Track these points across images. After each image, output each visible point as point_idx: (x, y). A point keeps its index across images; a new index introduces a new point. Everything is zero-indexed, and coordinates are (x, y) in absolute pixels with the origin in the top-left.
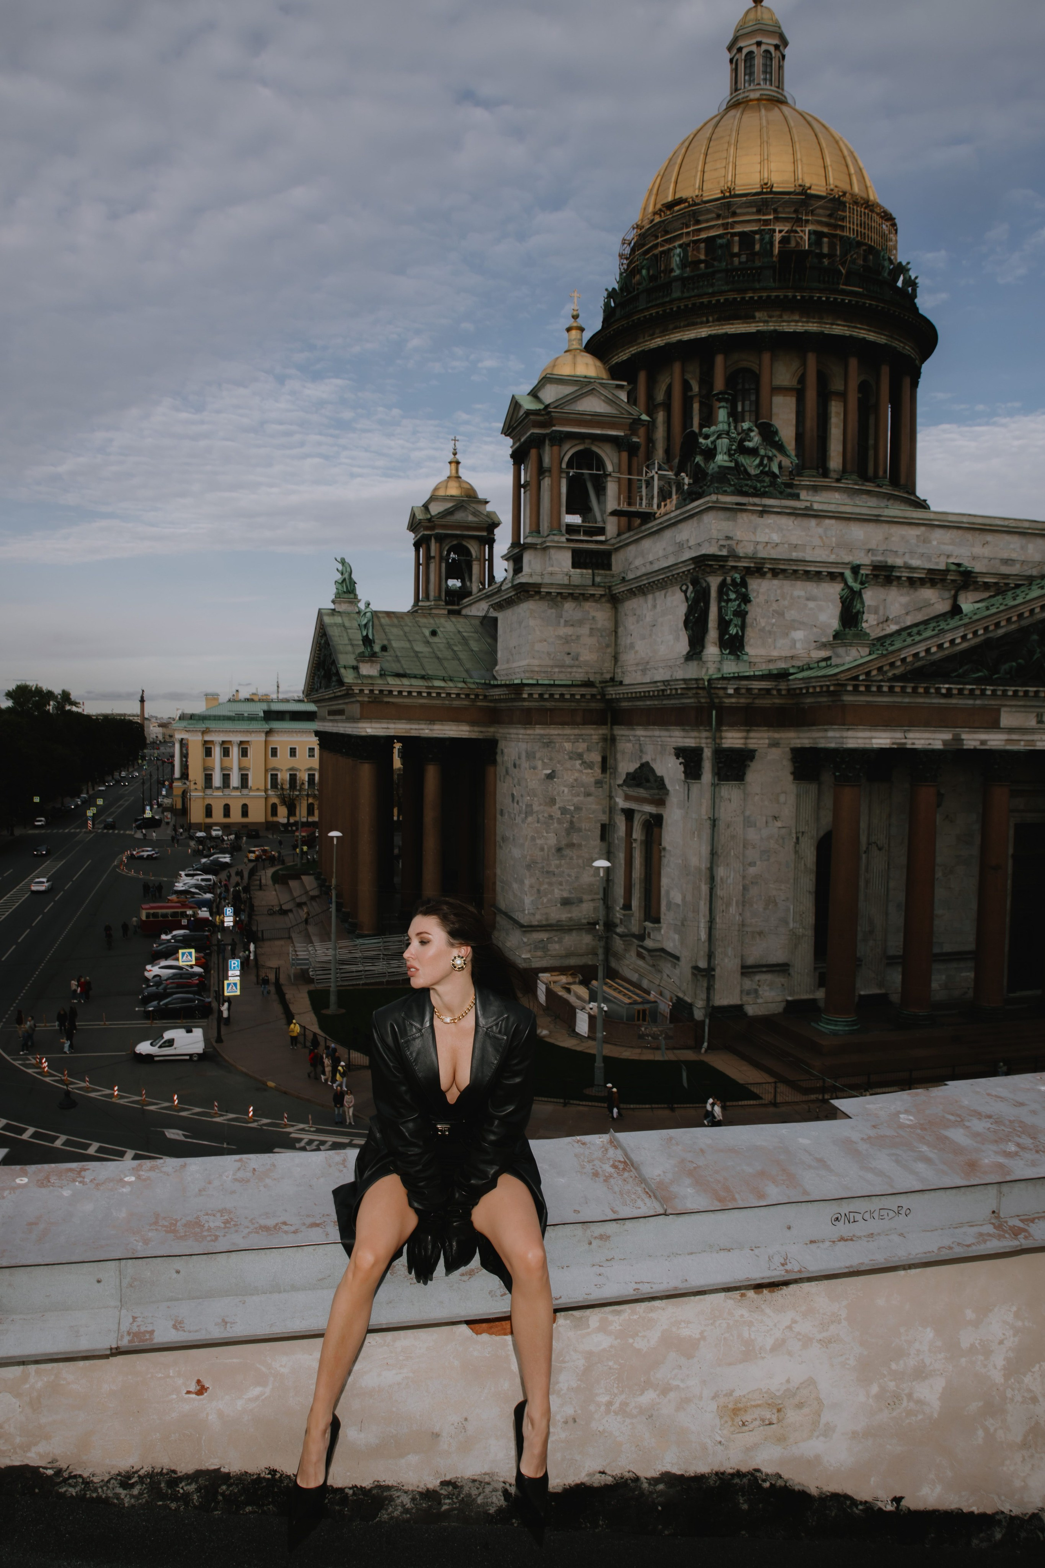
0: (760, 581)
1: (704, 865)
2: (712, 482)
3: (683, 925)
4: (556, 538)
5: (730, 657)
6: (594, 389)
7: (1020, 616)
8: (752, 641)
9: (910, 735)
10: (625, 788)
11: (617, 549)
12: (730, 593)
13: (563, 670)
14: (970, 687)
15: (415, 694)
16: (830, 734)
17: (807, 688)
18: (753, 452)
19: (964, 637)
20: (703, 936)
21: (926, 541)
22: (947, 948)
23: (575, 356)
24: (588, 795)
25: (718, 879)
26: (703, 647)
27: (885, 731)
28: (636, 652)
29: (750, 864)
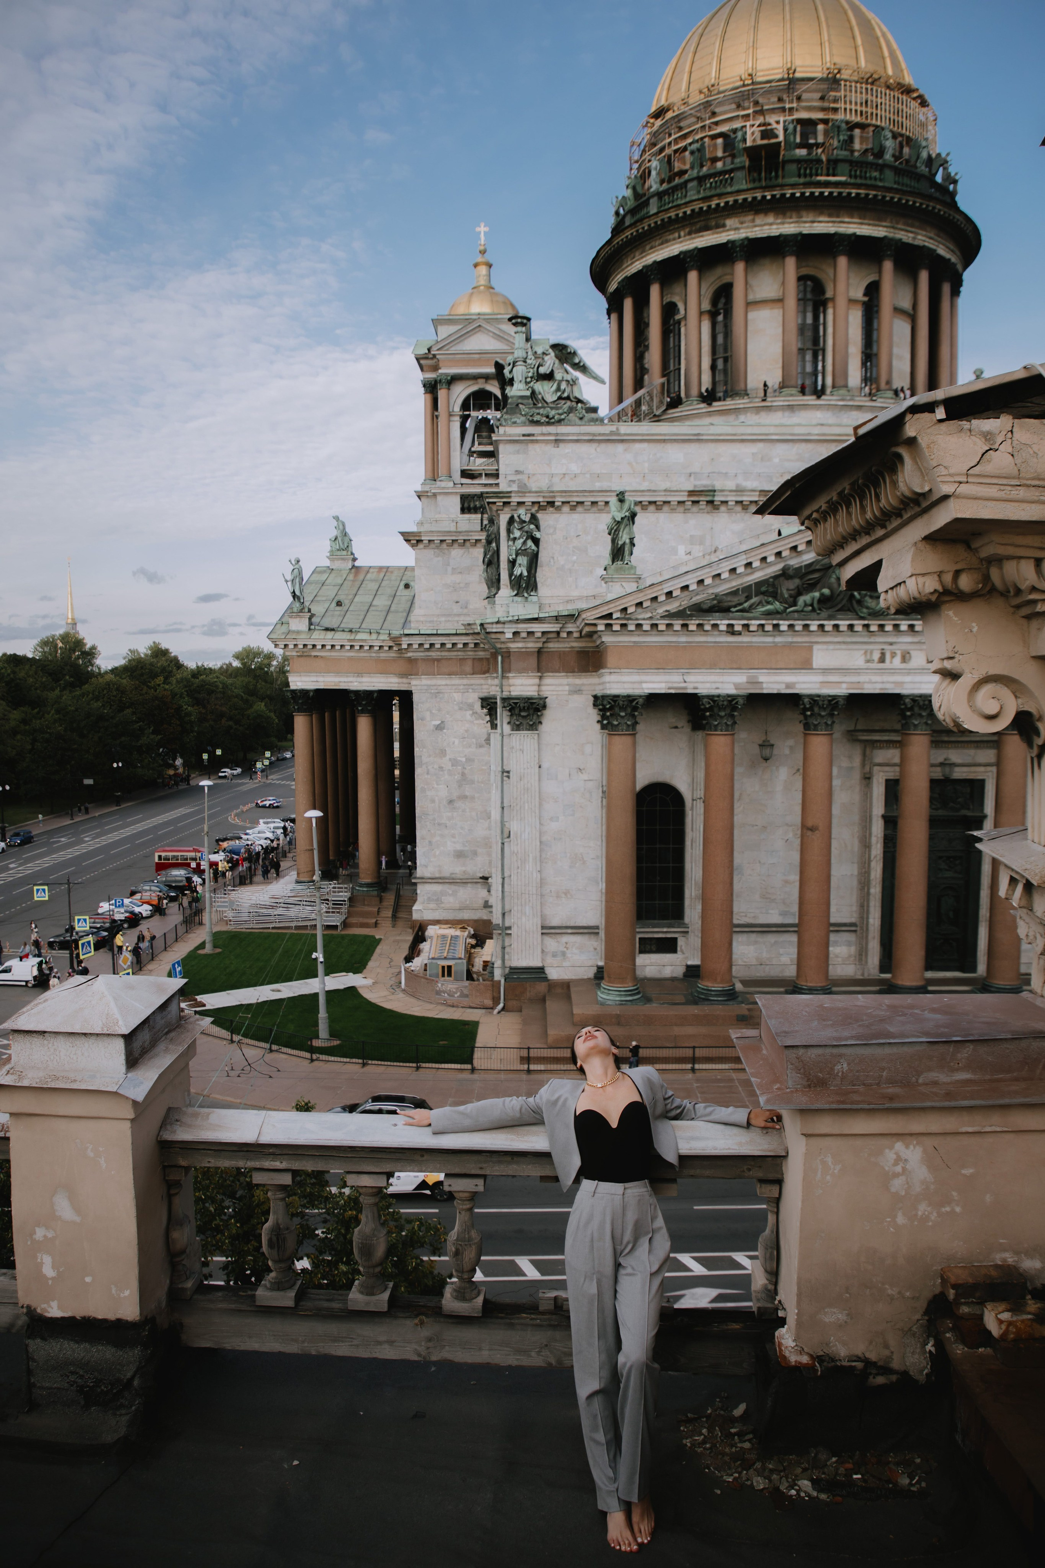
0: (557, 515)
4: (443, 484)
5: (519, 598)
6: (480, 326)
9: (690, 678)
12: (516, 531)
14: (759, 622)
15: (338, 647)
18: (549, 377)
29: (551, 819)
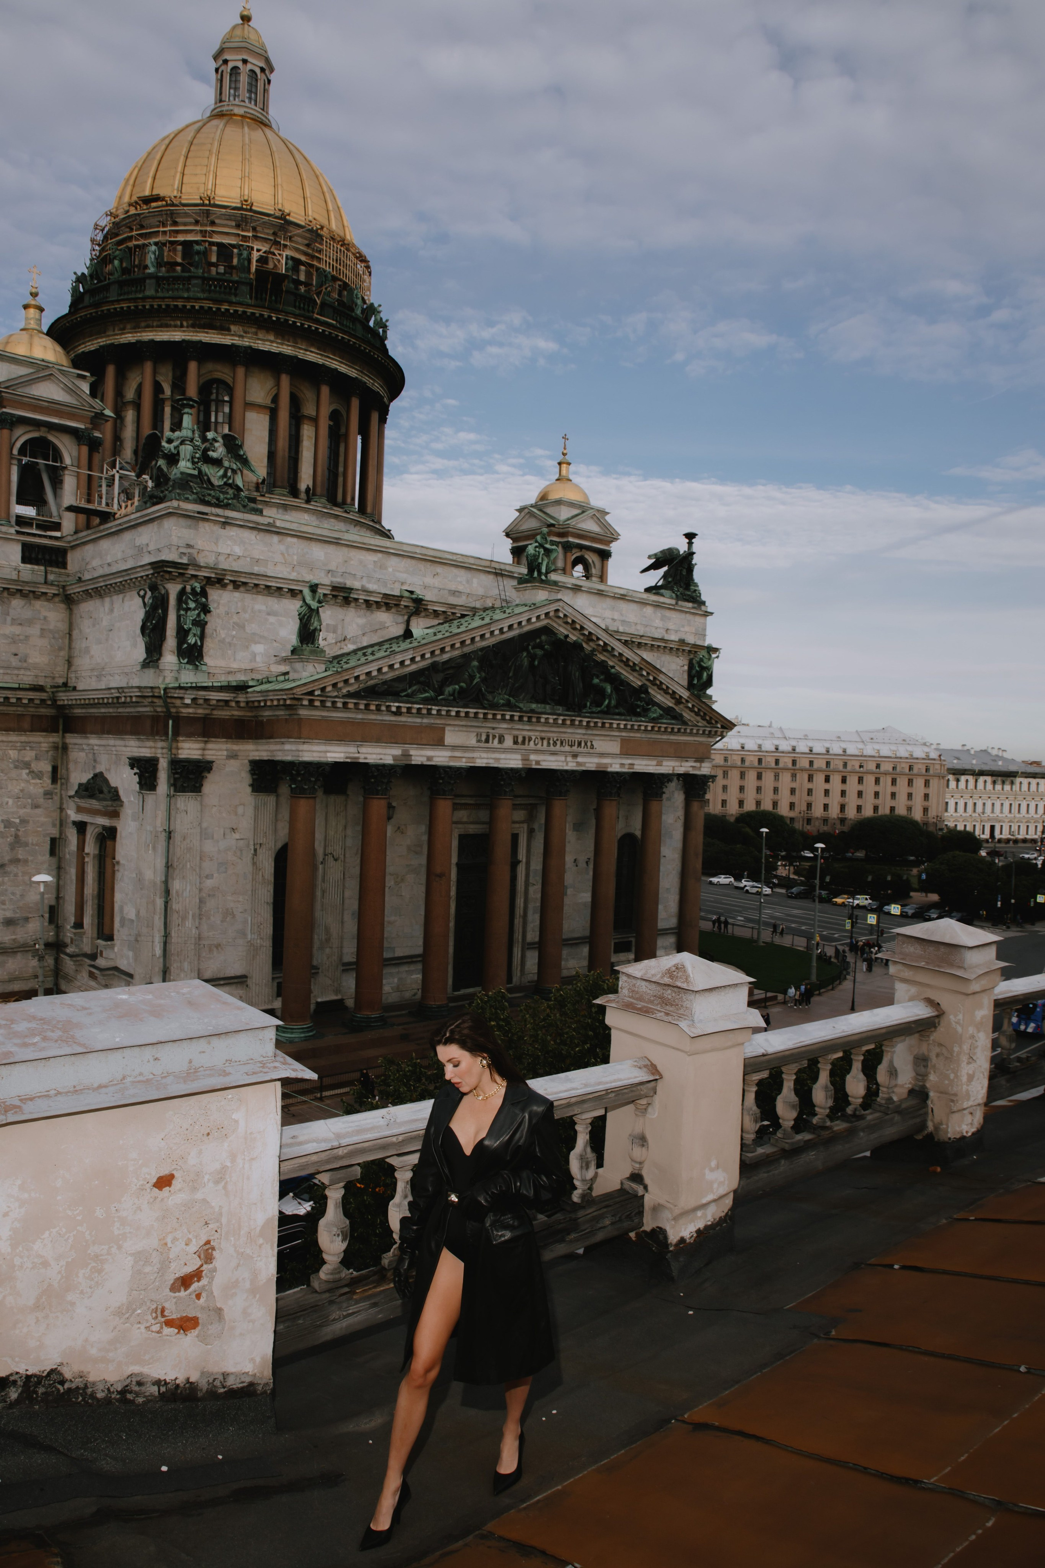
0: (221, 592)
1: (160, 878)
2: (173, 487)
3: (137, 941)
4: (3, 529)
5: (188, 666)
6: (51, 375)
7: (463, 643)
8: (212, 652)
9: (363, 750)
10: (76, 799)
11: (73, 547)
12: (190, 602)
13: (9, 671)
14: (418, 706)
16: (287, 747)
17: (265, 701)
18: (217, 462)
19: (413, 660)
20: (158, 951)
21: (383, 567)
22: (399, 953)
23: (31, 336)
24: (37, 806)
25: (173, 892)
26: (161, 654)
27: (339, 745)
28: (92, 657)
29: (207, 877)
